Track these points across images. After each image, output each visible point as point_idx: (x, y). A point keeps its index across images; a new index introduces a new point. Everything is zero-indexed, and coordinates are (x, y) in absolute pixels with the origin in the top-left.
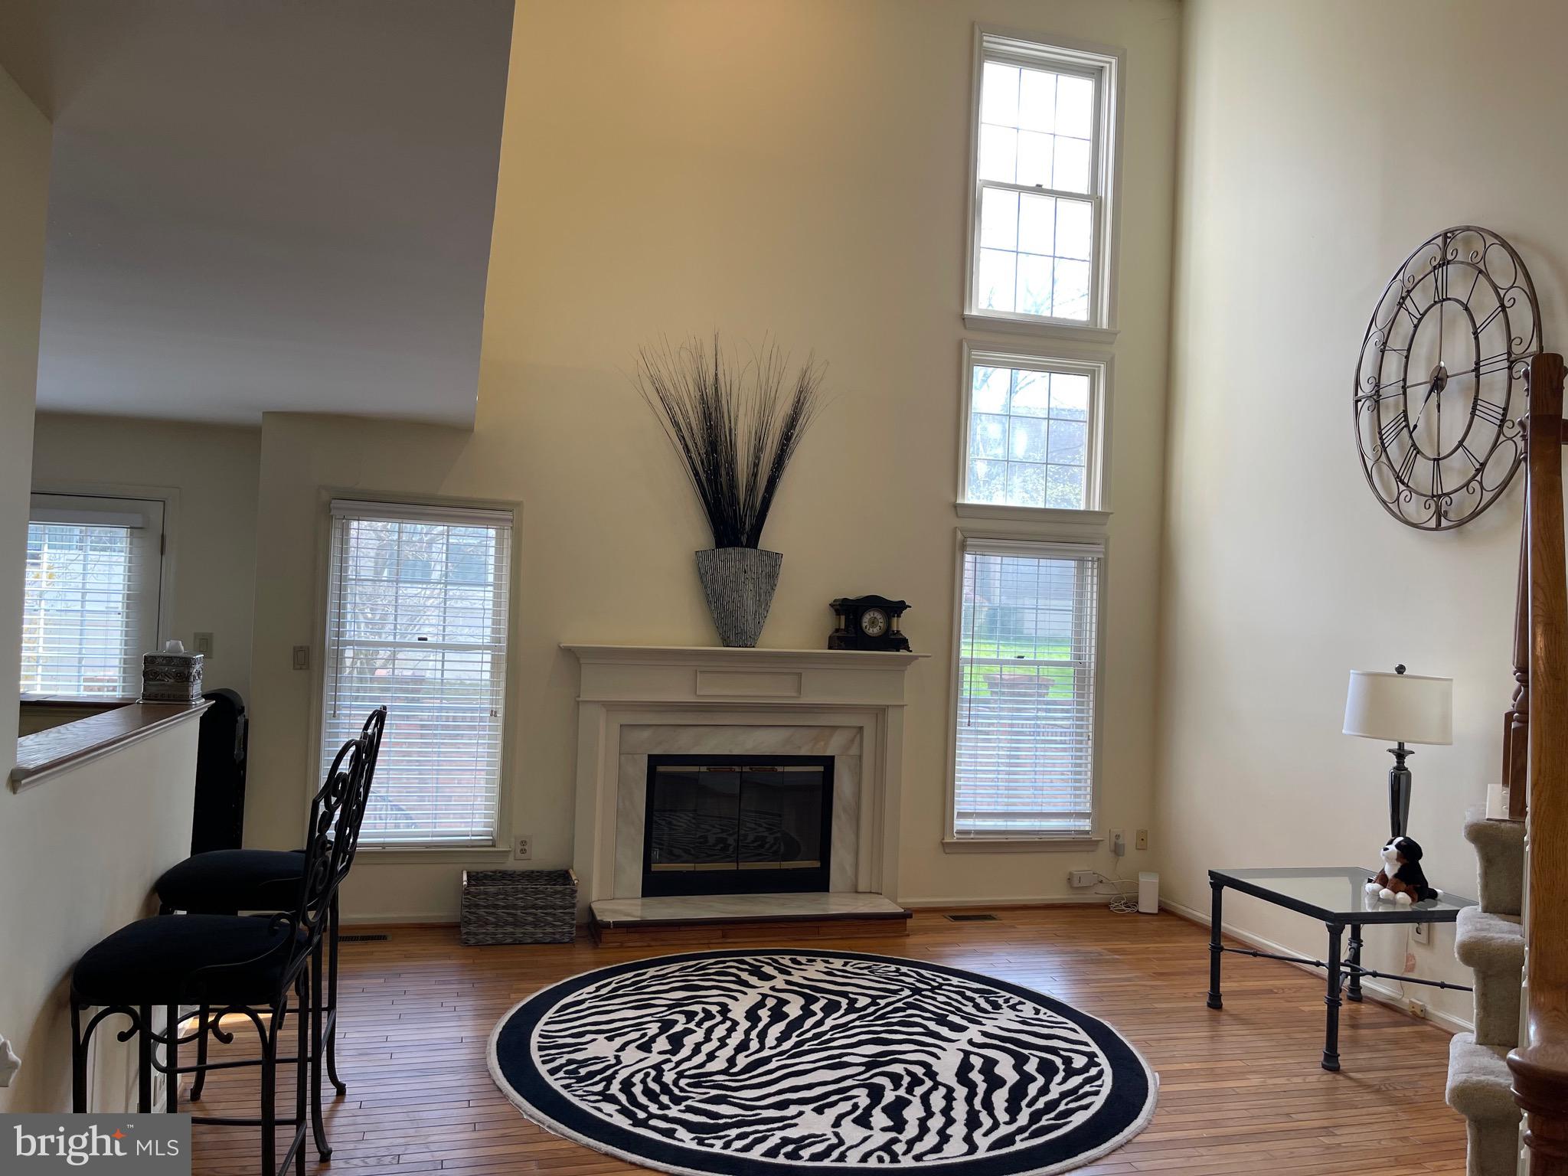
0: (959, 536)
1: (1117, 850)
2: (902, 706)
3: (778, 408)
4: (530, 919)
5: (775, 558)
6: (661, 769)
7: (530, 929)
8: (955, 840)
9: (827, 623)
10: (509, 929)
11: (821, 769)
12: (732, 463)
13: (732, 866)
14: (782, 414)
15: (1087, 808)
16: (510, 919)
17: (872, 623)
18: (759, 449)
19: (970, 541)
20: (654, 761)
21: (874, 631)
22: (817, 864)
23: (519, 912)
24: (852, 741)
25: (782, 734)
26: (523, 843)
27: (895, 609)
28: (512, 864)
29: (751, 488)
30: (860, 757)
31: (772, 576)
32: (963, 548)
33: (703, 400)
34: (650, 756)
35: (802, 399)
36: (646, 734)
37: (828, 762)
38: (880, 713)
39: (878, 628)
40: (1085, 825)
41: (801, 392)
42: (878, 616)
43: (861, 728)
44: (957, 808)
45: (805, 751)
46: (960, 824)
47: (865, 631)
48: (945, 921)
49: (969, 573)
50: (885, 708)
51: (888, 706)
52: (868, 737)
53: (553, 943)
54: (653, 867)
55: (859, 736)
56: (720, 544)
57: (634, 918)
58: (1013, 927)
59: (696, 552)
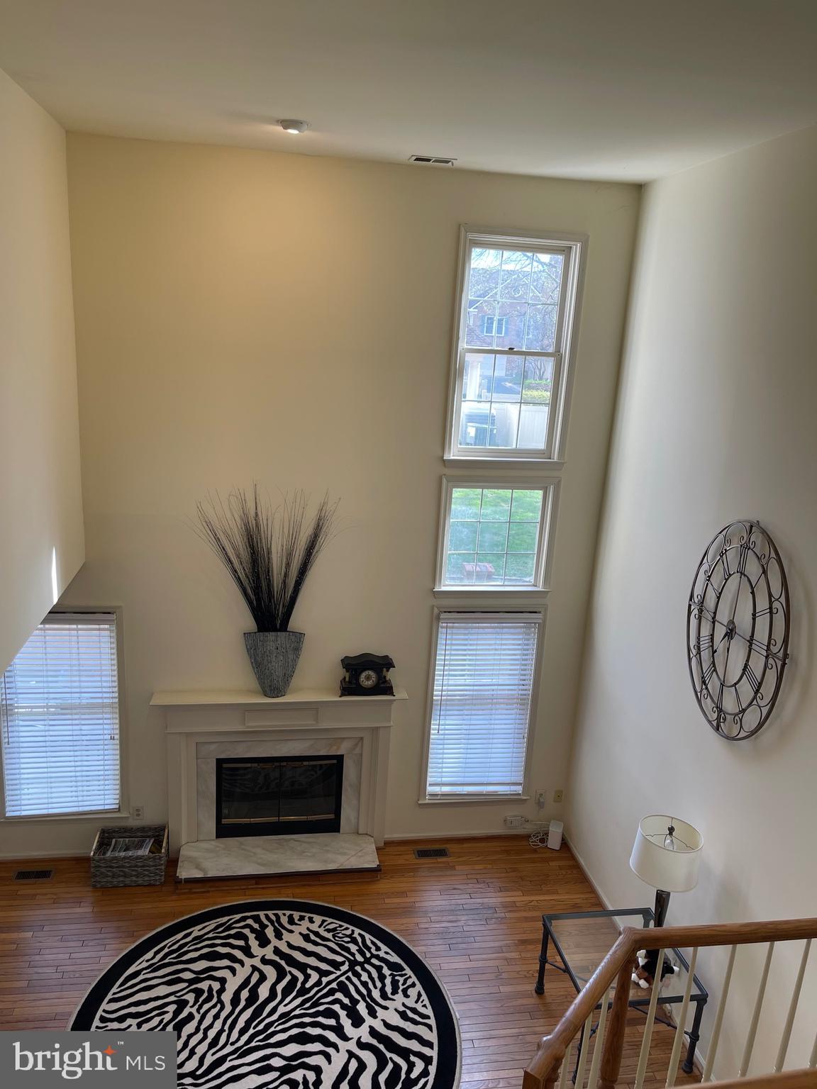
0: (436, 611)
1: (540, 805)
2: (389, 727)
4: (134, 873)
5: (299, 636)
6: (225, 766)
7: (134, 878)
8: (427, 801)
9: (339, 676)
10: (121, 879)
11: (335, 761)
12: (268, 571)
13: (274, 819)
14: (306, 535)
15: (521, 779)
16: (121, 874)
17: (368, 677)
18: (290, 555)
19: (443, 616)
20: (220, 762)
21: (368, 684)
22: (332, 816)
23: (126, 870)
24: (356, 745)
25: (309, 744)
26: (137, 810)
27: (386, 663)
29: (283, 590)
30: (361, 755)
31: (297, 650)
32: (438, 619)
33: (246, 525)
34: (217, 759)
35: (321, 524)
36: (213, 747)
37: (340, 758)
38: (375, 731)
39: (371, 681)
40: (519, 789)
41: (319, 519)
42: (371, 673)
43: (362, 738)
44: (430, 780)
45: (323, 753)
46: (430, 789)
47: (361, 683)
48: (411, 859)
49: (441, 641)
50: (377, 728)
51: (379, 727)
52: (366, 742)
53: (150, 885)
54: (224, 821)
55: (360, 743)
56: (260, 630)
57: (198, 874)
58: (453, 868)
59: (245, 634)
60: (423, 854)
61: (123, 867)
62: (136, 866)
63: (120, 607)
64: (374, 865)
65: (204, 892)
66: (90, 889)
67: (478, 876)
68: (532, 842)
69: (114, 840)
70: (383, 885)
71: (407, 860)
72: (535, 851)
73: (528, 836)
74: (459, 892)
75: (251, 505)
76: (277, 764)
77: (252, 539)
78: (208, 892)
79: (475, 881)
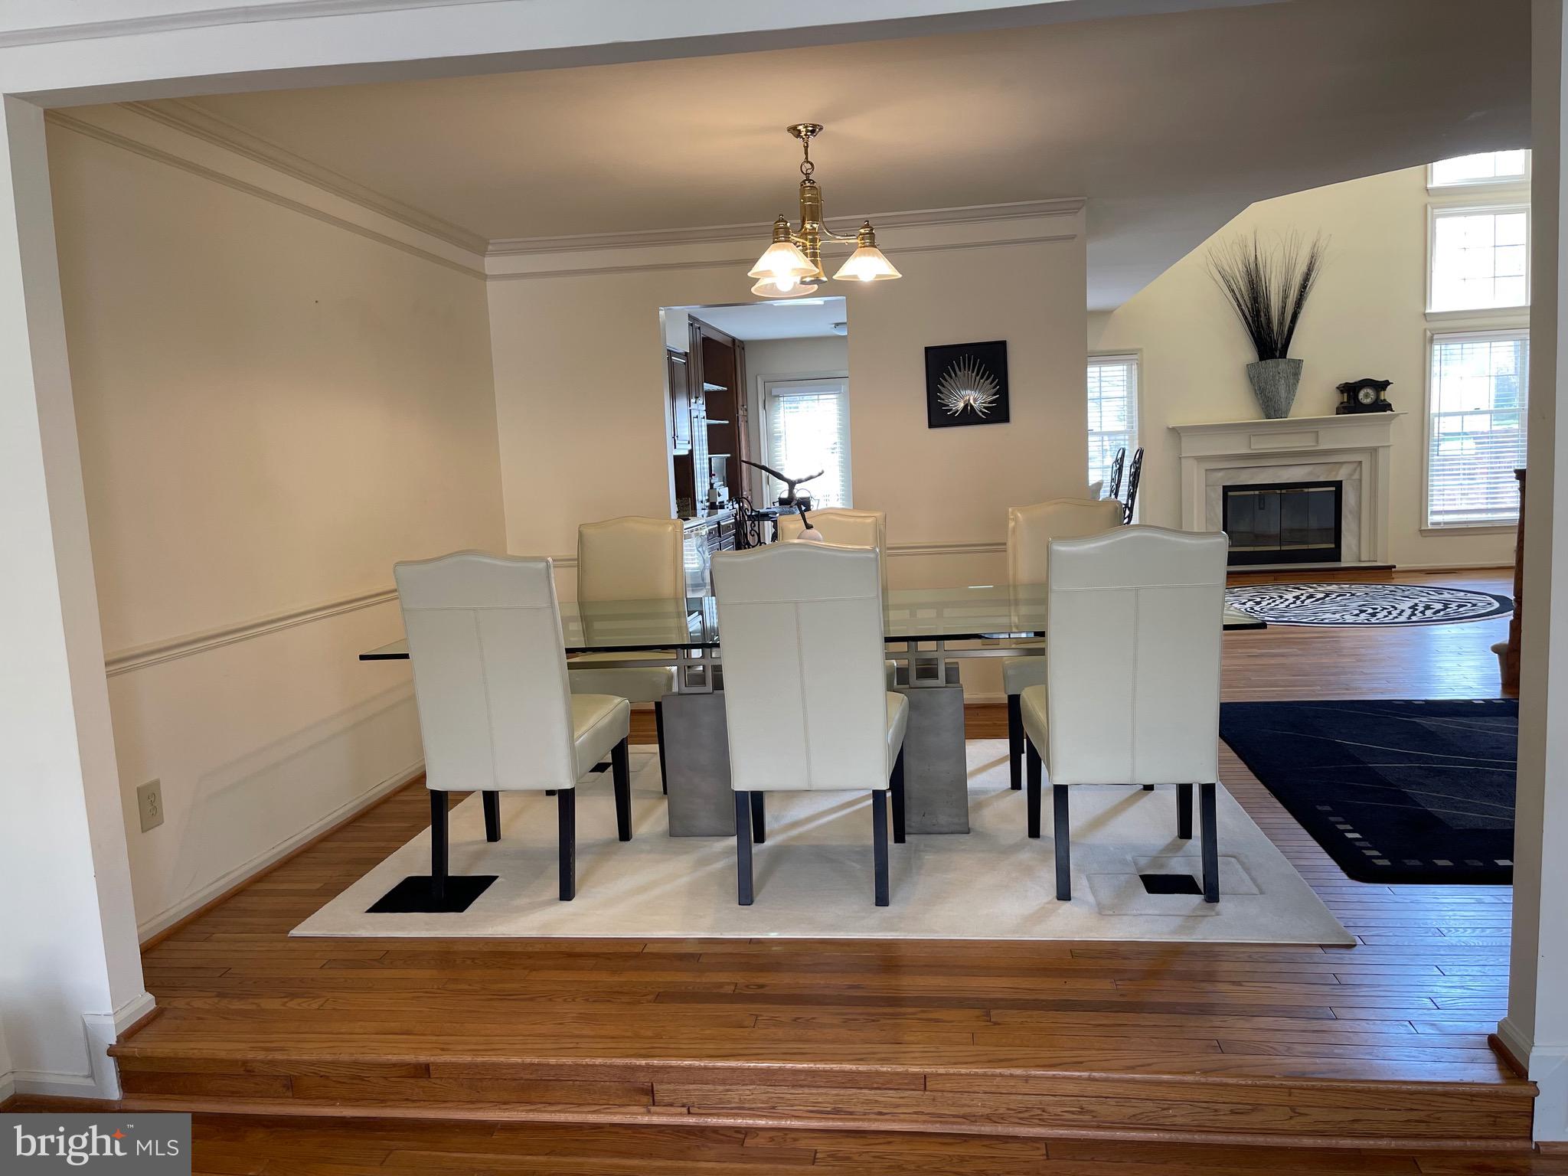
0: (1428, 334)
2: (1389, 446)
3: (1297, 271)
5: (1298, 363)
6: (1230, 494)
8: (1430, 528)
9: (1336, 399)
11: (1334, 489)
12: (1268, 307)
13: (1278, 548)
14: (1300, 272)
17: (1366, 396)
18: (1285, 298)
19: (1436, 337)
20: (1226, 489)
21: (1367, 401)
22: (1333, 546)
24: (1355, 470)
25: (1308, 469)
27: (1382, 386)
29: (1281, 323)
30: (1360, 480)
31: (1297, 374)
32: (1431, 341)
33: (1249, 273)
34: (1223, 486)
35: (1313, 260)
36: (1220, 474)
37: (1338, 485)
38: (1373, 451)
39: (1371, 399)
41: (1312, 257)
42: (1370, 391)
43: (1361, 462)
44: (1430, 509)
45: (1322, 479)
46: (1432, 516)
47: (1360, 401)
49: (1436, 358)
50: (1376, 448)
51: (1379, 446)
52: (1366, 467)
55: (1360, 467)
56: (1262, 358)
59: (1247, 365)
60: (1431, 573)
63: (1140, 350)
76: (1279, 491)
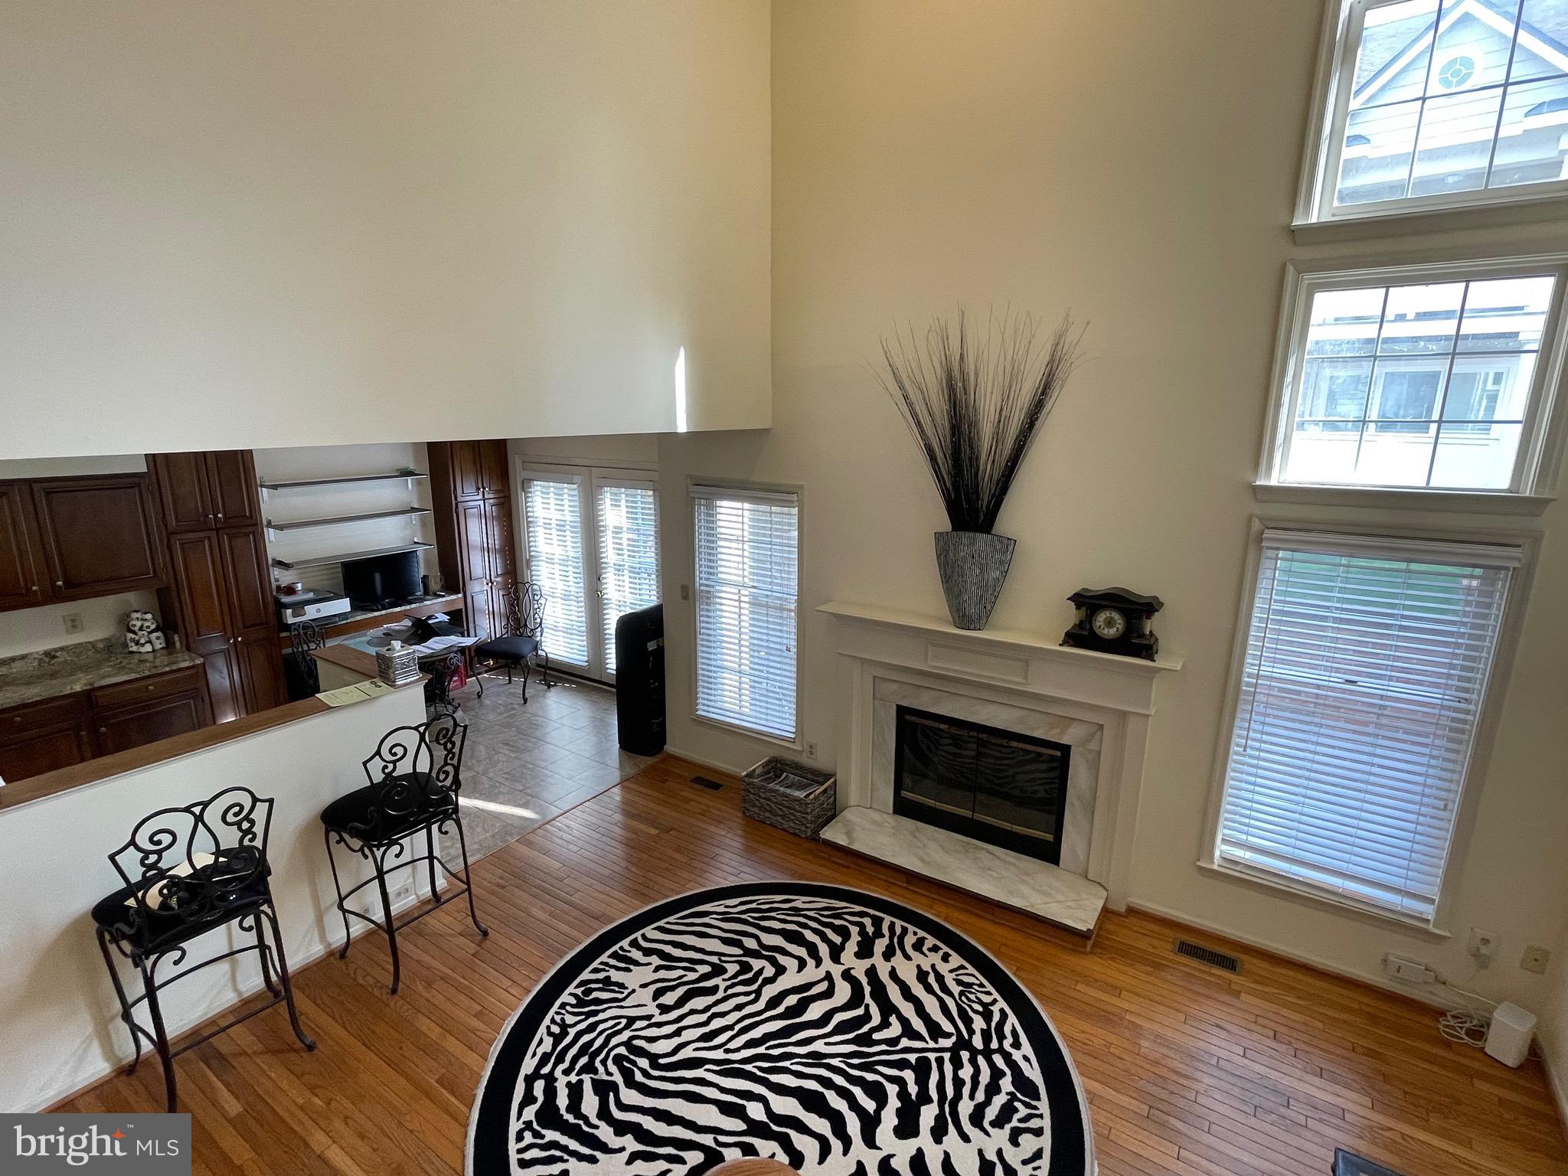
0: (1257, 525)
1: (1479, 958)
2: (1145, 717)
3: (1025, 385)
5: (1008, 544)
6: (907, 717)
7: (780, 819)
8: (1215, 867)
9: (1071, 616)
10: (767, 814)
11: (1059, 754)
13: (967, 813)
15: (1432, 893)
16: (768, 808)
17: (1109, 623)
19: (1268, 534)
20: (901, 710)
21: (1110, 633)
22: (1047, 837)
23: (772, 805)
24: (1093, 735)
25: (1018, 713)
26: (811, 747)
27: (1150, 607)
28: (805, 760)
30: (1099, 753)
32: (1260, 539)
33: (950, 384)
34: (897, 706)
35: (1054, 367)
36: (894, 687)
37: (1066, 750)
38: (1120, 716)
39: (1115, 629)
40: (1428, 911)
42: (1116, 616)
43: (1101, 726)
45: (1038, 734)
46: (1221, 849)
47: (1097, 631)
48: (1165, 950)
49: (1264, 584)
50: (1124, 714)
51: (1130, 712)
52: (1108, 732)
53: (795, 834)
54: (904, 794)
55: (1099, 733)
56: (954, 529)
57: (842, 841)
58: (1237, 994)
59: (937, 533)
60: (1187, 950)
61: (769, 800)
62: (782, 805)
63: (801, 487)
64: (1082, 927)
65: (842, 865)
66: (740, 814)
67: (1282, 1029)
68: (1447, 1026)
69: (785, 774)
70: (1094, 965)
71: (1154, 947)
72: (1448, 1045)
73: (1440, 1013)
74: (1223, 1034)
75: (954, 342)
76: (974, 734)
77: (955, 395)
78: (848, 867)
79: (1271, 1034)
